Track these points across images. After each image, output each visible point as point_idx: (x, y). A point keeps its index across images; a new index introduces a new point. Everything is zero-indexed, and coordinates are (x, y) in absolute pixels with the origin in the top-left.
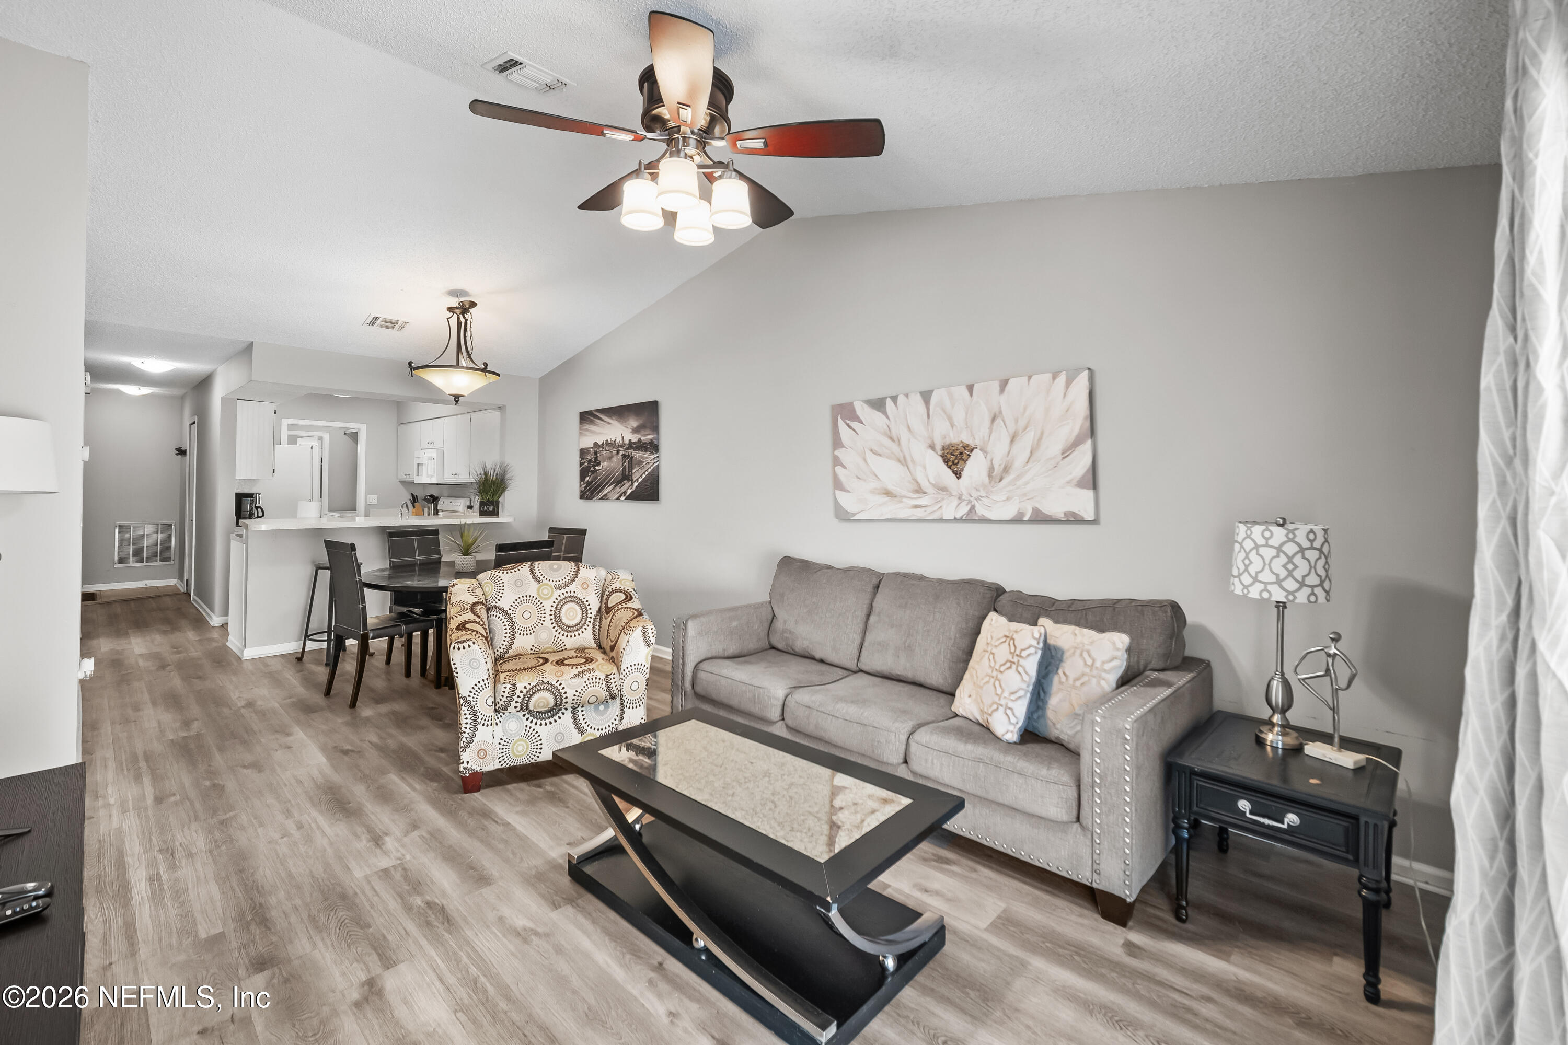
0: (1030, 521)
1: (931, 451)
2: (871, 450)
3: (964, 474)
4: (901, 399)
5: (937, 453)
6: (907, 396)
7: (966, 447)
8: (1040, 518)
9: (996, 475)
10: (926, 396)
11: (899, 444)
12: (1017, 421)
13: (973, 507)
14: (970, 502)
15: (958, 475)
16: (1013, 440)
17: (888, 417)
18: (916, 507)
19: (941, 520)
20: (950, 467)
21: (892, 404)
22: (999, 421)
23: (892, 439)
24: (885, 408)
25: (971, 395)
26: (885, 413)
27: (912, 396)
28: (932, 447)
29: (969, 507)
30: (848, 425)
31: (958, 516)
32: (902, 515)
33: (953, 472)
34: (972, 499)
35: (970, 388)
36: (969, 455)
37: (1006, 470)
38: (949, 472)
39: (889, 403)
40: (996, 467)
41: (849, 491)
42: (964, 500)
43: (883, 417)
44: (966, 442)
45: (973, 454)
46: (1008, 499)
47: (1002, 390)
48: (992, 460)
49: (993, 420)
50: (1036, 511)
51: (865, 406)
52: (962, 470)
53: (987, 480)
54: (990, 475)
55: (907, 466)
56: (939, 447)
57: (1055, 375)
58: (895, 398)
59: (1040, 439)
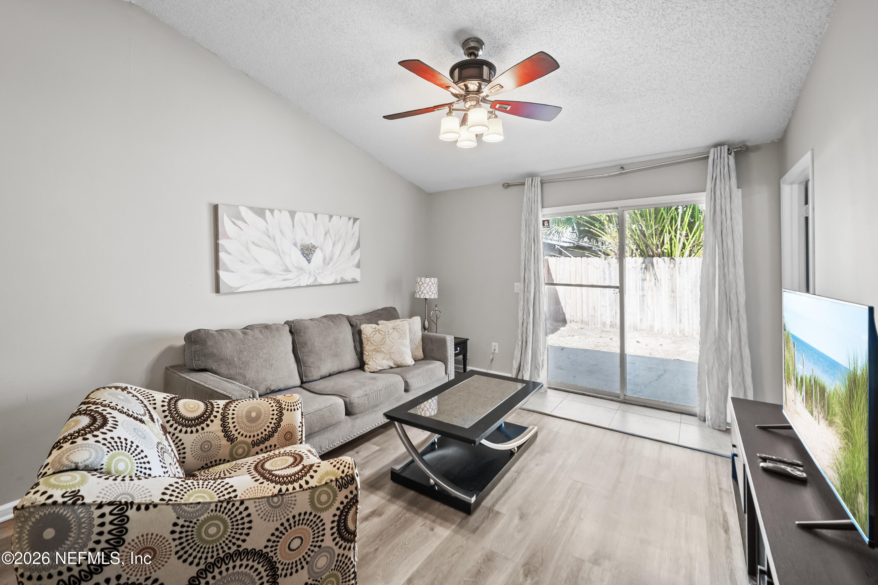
0: (340, 284)
1: (294, 247)
2: (253, 243)
3: (312, 261)
4: (276, 212)
5: (298, 248)
6: (280, 211)
7: (314, 247)
8: (344, 282)
9: (327, 262)
10: (292, 214)
11: (274, 241)
12: (335, 236)
13: (316, 278)
14: (315, 275)
15: (309, 261)
16: (334, 245)
17: (267, 222)
18: (285, 280)
19: (299, 287)
20: (305, 257)
21: (270, 214)
22: (328, 235)
23: (269, 237)
24: (265, 216)
25: (316, 219)
26: (264, 218)
27: (283, 212)
28: (295, 245)
29: (314, 278)
30: (233, 222)
31: (308, 284)
32: (275, 286)
33: (306, 259)
34: (316, 274)
35: (316, 215)
36: (314, 251)
37: (331, 259)
38: (305, 259)
39: (268, 213)
40: (327, 258)
41: (233, 272)
42: (312, 275)
43: (263, 221)
44: (313, 244)
45: (316, 251)
46: (331, 273)
47: (330, 221)
48: (325, 254)
49: (326, 234)
51: (249, 211)
52: (311, 259)
53: (322, 264)
54: (324, 262)
55: (279, 255)
56: (299, 245)
57: (349, 219)
58: (272, 211)
59: (344, 246)
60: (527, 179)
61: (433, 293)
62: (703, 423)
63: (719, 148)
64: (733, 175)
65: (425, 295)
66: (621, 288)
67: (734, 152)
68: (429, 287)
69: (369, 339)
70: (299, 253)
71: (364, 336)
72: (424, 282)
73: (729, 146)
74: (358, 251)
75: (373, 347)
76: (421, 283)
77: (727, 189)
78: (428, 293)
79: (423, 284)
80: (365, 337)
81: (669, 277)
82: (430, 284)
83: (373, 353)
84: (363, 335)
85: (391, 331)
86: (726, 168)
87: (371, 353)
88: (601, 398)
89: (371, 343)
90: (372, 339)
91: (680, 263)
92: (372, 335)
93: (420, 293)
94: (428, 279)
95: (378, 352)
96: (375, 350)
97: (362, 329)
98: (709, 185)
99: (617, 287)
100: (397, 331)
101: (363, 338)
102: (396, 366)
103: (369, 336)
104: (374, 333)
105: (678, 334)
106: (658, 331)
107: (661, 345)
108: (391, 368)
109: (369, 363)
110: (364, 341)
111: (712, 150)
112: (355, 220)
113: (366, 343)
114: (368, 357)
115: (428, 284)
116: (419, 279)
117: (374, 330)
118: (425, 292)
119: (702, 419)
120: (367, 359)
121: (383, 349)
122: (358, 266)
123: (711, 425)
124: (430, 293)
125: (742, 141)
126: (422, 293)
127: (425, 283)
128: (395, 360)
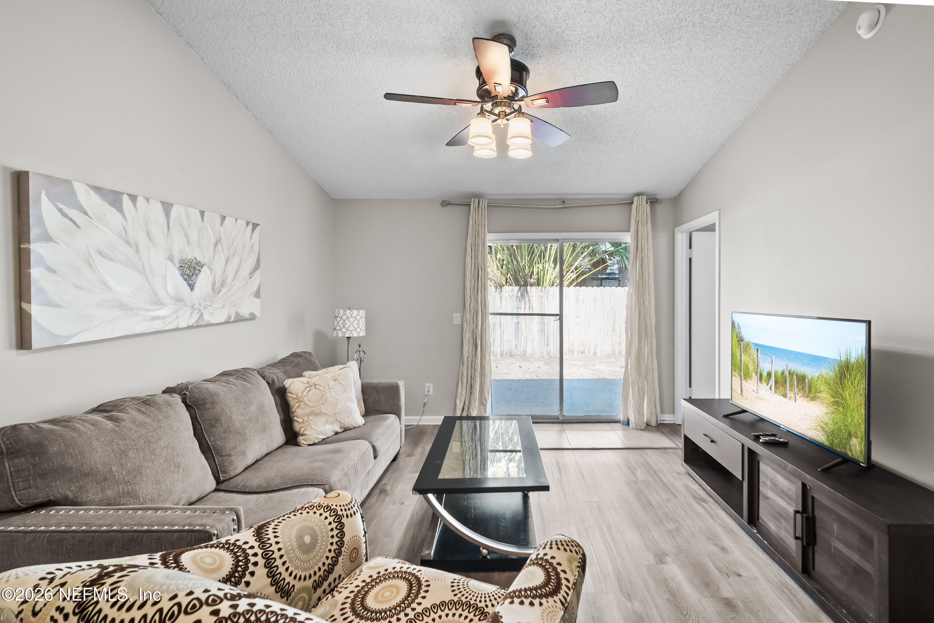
0: (234, 322)
1: (170, 264)
2: (100, 253)
3: (196, 286)
4: (140, 201)
5: (175, 266)
6: (147, 200)
7: (198, 263)
8: (239, 319)
9: (216, 289)
10: (167, 207)
11: (137, 251)
12: (229, 249)
13: (202, 315)
14: (200, 310)
15: (192, 287)
16: (227, 261)
17: (124, 217)
18: (155, 318)
19: (177, 329)
20: (185, 280)
21: (130, 203)
22: (219, 246)
23: (128, 242)
24: (121, 206)
25: (203, 220)
26: (120, 209)
27: (152, 202)
28: (171, 259)
29: (199, 314)
30: (61, 211)
31: (190, 324)
32: (138, 330)
33: (188, 284)
34: (201, 308)
35: (202, 213)
36: (200, 271)
37: (223, 284)
38: (185, 284)
39: (126, 200)
40: (217, 281)
41: (59, 306)
42: (196, 309)
43: (119, 215)
44: (198, 259)
45: (202, 270)
46: (223, 307)
47: (222, 224)
48: (215, 276)
49: (216, 245)
50: (237, 314)
51: (93, 193)
52: (195, 283)
53: (211, 291)
54: (213, 289)
55: (146, 276)
56: (176, 260)
57: (248, 224)
58: (133, 198)
59: (240, 264)
60: (473, 199)
61: (361, 330)
62: (627, 427)
63: (640, 196)
64: (649, 220)
65: (351, 333)
66: (560, 316)
67: (650, 202)
68: (356, 321)
69: (301, 399)
70: (177, 274)
71: (290, 397)
72: (349, 316)
73: (647, 196)
74: (258, 273)
75: (309, 410)
76: (344, 317)
77: (646, 231)
78: (355, 330)
79: (348, 318)
80: (294, 396)
81: (540, 305)
82: (358, 317)
83: (310, 418)
84: (289, 395)
85: (331, 383)
86: (645, 214)
87: (306, 419)
88: (543, 423)
89: (305, 404)
90: (305, 398)
91: (548, 292)
92: (305, 393)
93: (344, 330)
94: (355, 312)
95: (317, 415)
96: (313, 413)
97: (287, 386)
98: (633, 227)
99: (557, 315)
100: (339, 383)
101: (290, 399)
102: (343, 430)
103: (300, 395)
104: (308, 389)
105: (546, 356)
106: (530, 355)
107: (539, 367)
108: (337, 433)
109: (306, 432)
110: (292, 402)
111: (636, 199)
112: (255, 226)
113: (297, 405)
114: (302, 425)
115: (355, 318)
116: (341, 312)
117: (307, 385)
118: (351, 328)
119: (625, 424)
120: (301, 428)
121: (324, 411)
122: (257, 295)
123: (634, 428)
124: (358, 330)
125: (654, 195)
126: (348, 330)
127: (351, 317)
128: (342, 421)
